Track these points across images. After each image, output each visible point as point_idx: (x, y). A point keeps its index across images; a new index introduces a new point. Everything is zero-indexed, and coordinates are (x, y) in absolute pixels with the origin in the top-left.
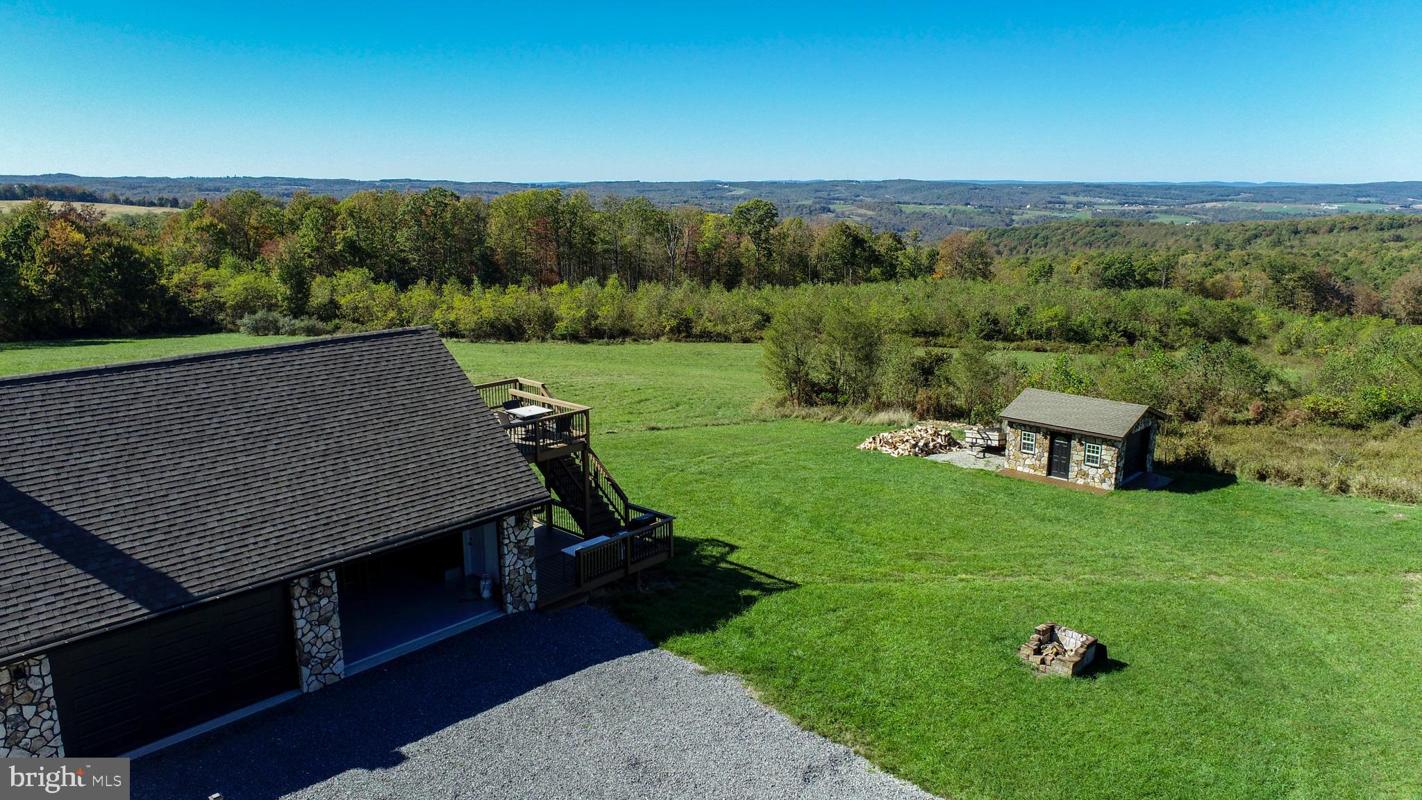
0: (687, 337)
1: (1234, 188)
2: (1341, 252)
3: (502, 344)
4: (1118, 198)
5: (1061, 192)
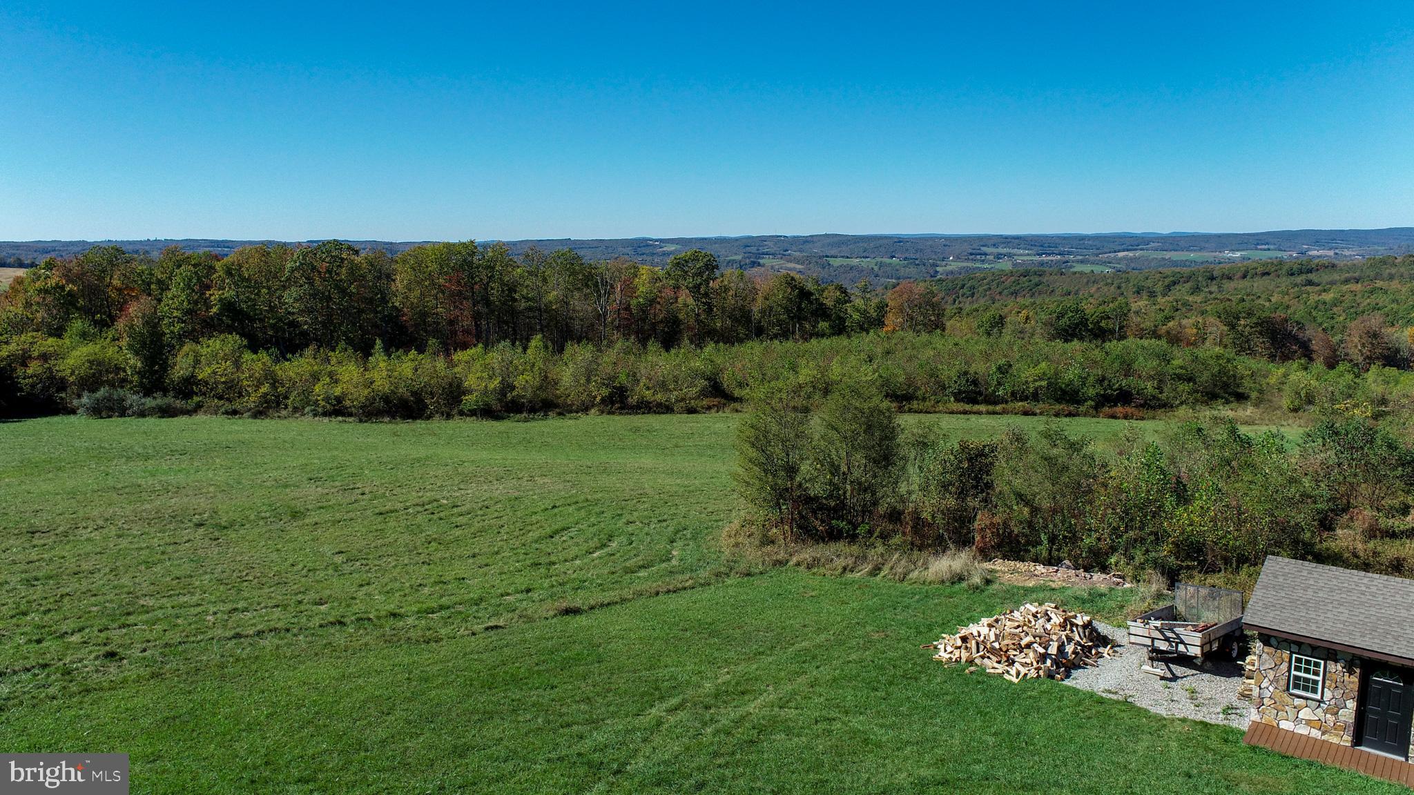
0: (622, 408)
1: (1145, 238)
2: (1263, 297)
3: (398, 423)
4: (1036, 248)
5: (981, 243)
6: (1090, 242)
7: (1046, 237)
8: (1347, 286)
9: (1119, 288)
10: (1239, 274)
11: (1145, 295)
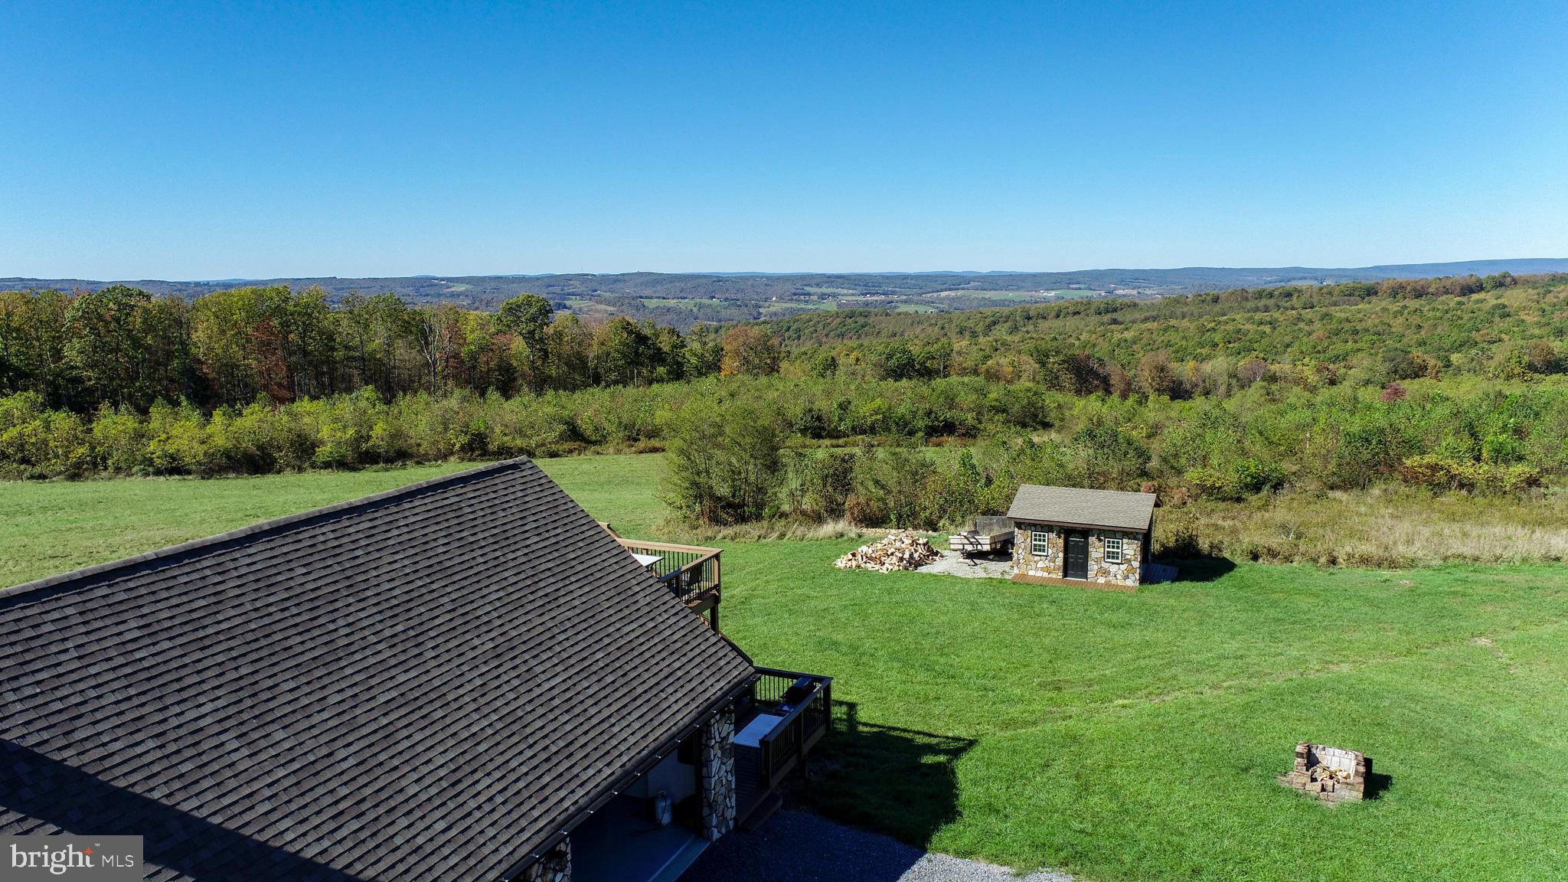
0: (482, 455)
1: (964, 276)
2: (1074, 336)
3: (246, 479)
4: (860, 288)
5: (804, 283)
6: (913, 282)
7: (870, 276)
8: (1145, 325)
9: (943, 328)
10: (1053, 314)
11: (967, 334)
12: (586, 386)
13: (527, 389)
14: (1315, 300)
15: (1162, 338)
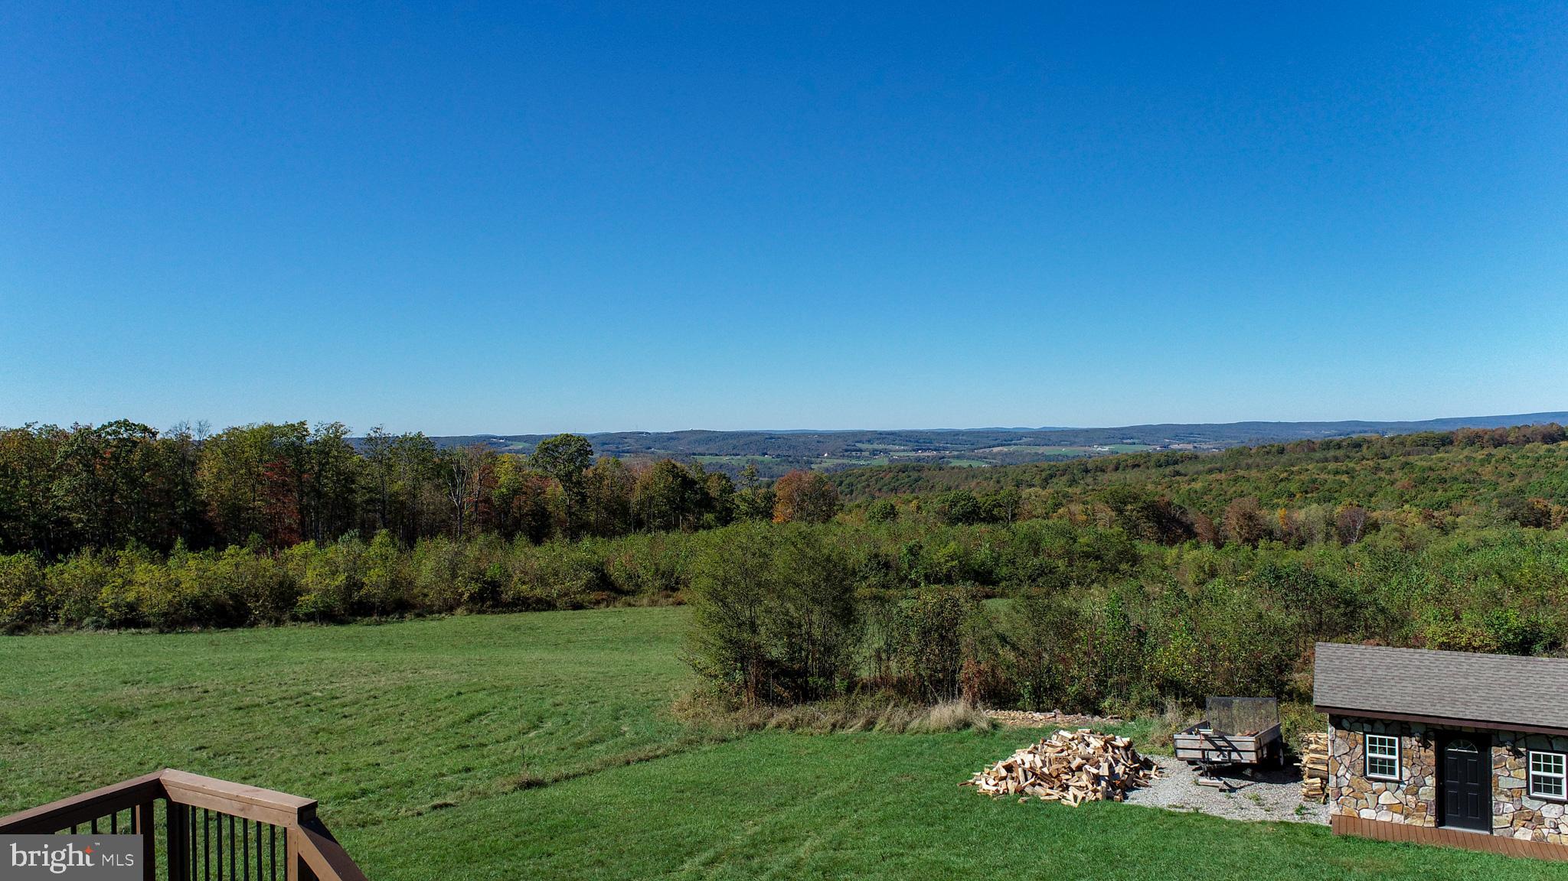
1: (1015, 433)
4: (911, 444)
5: (856, 439)
6: (964, 437)
7: (921, 432)
8: (1212, 476)
10: (1112, 467)
12: (625, 532)
13: (561, 536)
14: (1387, 451)
15: (1234, 488)
